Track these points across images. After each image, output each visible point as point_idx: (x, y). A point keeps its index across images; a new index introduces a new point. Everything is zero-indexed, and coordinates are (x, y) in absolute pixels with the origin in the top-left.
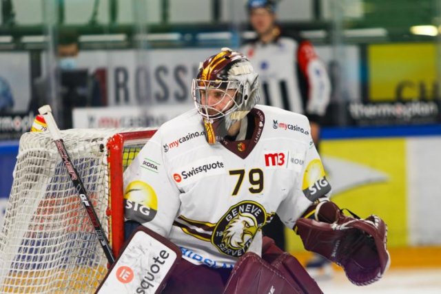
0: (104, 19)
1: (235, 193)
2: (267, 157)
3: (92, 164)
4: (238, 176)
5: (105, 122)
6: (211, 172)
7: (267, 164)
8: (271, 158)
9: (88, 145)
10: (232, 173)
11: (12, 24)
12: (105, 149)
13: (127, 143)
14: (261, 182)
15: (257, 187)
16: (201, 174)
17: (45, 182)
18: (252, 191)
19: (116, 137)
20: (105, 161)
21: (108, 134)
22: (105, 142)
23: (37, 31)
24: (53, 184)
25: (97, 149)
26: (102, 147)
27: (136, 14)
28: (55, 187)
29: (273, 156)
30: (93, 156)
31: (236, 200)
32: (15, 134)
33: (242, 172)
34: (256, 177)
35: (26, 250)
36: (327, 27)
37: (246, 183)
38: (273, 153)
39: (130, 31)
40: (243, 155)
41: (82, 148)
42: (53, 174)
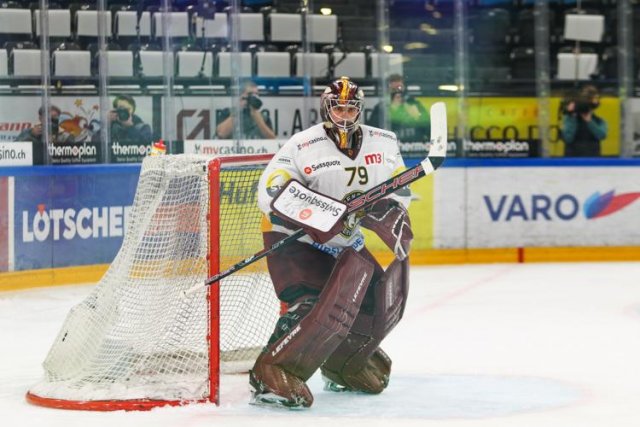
0: (208, 73)
1: (349, 184)
2: (366, 158)
3: (197, 180)
4: (351, 172)
5: (207, 150)
6: (332, 167)
7: (368, 163)
8: (370, 158)
9: (194, 166)
10: (347, 169)
11: (140, 75)
12: (207, 169)
13: (223, 165)
14: (366, 176)
15: (364, 180)
16: (324, 169)
17: (162, 193)
18: (361, 183)
19: (215, 161)
20: (206, 179)
21: (209, 158)
22: (207, 164)
23: (159, 81)
24: (167, 196)
25: (201, 169)
26: (204, 168)
27: (232, 70)
28: (168, 198)
29: (371, 157)
30: (197, 174)
31: (350, 190)
32: (139, 157)
33: (354, 169)
34: (362, 172)
35: (148, 239)
36: (376, 83)
37: (357, 178)
38: (371, 154)
39: (227, 82)
40: (353, 157)
41: (189, 169)
42: (167, 188)
